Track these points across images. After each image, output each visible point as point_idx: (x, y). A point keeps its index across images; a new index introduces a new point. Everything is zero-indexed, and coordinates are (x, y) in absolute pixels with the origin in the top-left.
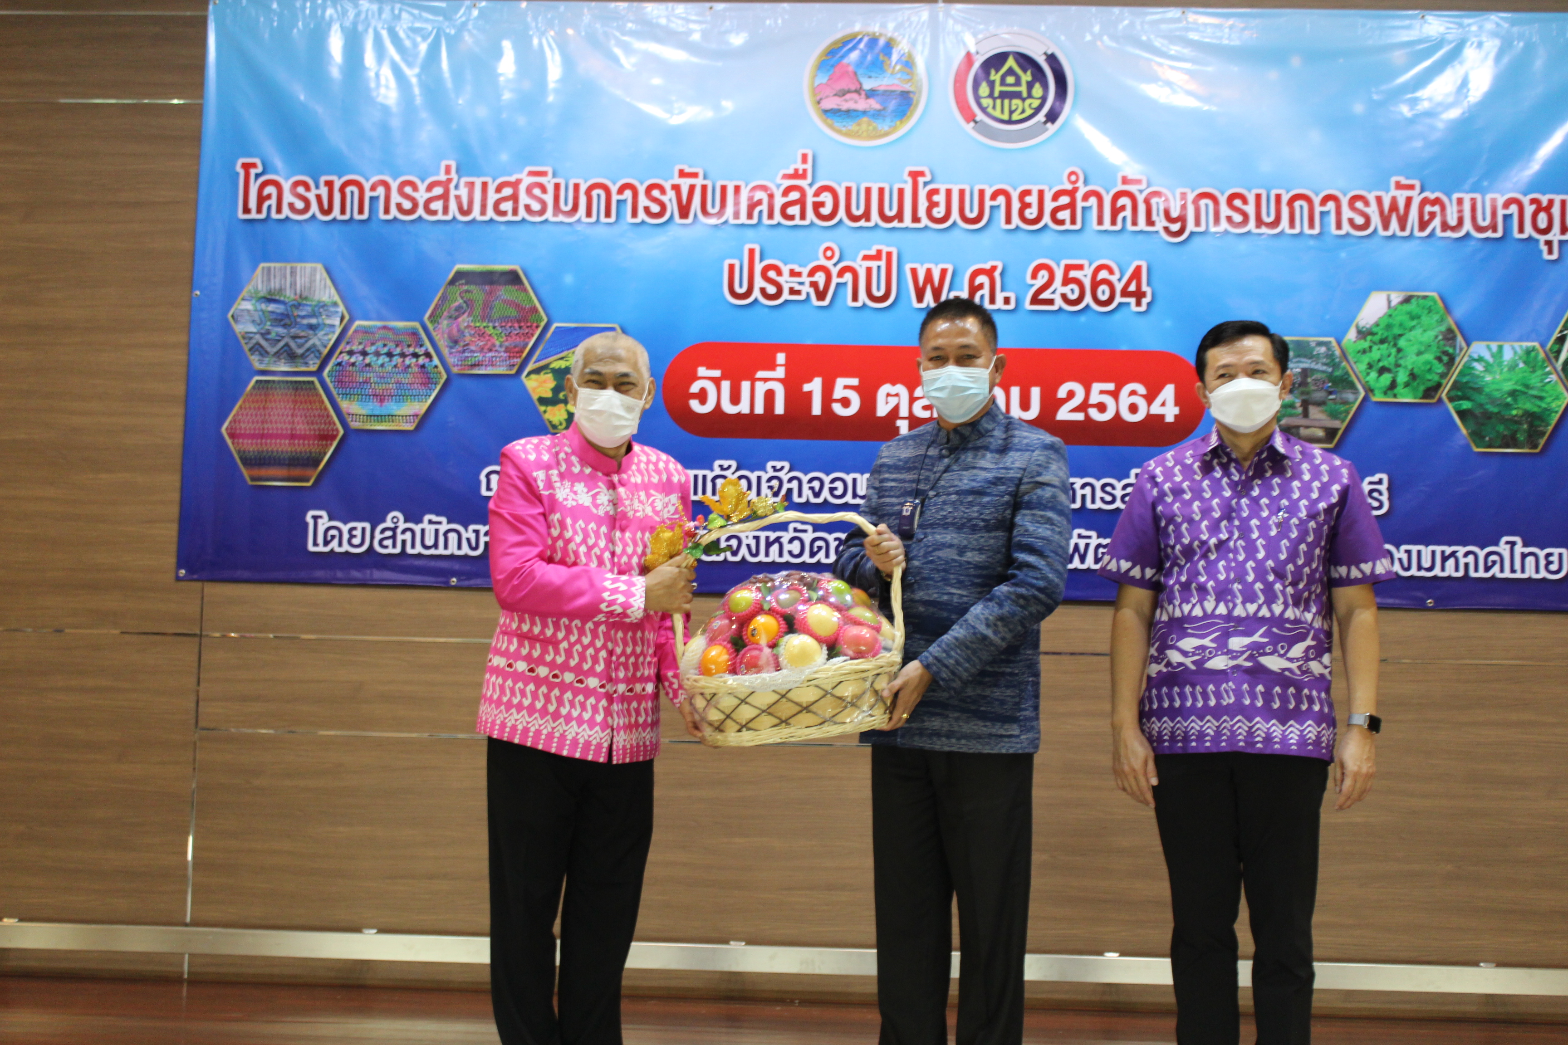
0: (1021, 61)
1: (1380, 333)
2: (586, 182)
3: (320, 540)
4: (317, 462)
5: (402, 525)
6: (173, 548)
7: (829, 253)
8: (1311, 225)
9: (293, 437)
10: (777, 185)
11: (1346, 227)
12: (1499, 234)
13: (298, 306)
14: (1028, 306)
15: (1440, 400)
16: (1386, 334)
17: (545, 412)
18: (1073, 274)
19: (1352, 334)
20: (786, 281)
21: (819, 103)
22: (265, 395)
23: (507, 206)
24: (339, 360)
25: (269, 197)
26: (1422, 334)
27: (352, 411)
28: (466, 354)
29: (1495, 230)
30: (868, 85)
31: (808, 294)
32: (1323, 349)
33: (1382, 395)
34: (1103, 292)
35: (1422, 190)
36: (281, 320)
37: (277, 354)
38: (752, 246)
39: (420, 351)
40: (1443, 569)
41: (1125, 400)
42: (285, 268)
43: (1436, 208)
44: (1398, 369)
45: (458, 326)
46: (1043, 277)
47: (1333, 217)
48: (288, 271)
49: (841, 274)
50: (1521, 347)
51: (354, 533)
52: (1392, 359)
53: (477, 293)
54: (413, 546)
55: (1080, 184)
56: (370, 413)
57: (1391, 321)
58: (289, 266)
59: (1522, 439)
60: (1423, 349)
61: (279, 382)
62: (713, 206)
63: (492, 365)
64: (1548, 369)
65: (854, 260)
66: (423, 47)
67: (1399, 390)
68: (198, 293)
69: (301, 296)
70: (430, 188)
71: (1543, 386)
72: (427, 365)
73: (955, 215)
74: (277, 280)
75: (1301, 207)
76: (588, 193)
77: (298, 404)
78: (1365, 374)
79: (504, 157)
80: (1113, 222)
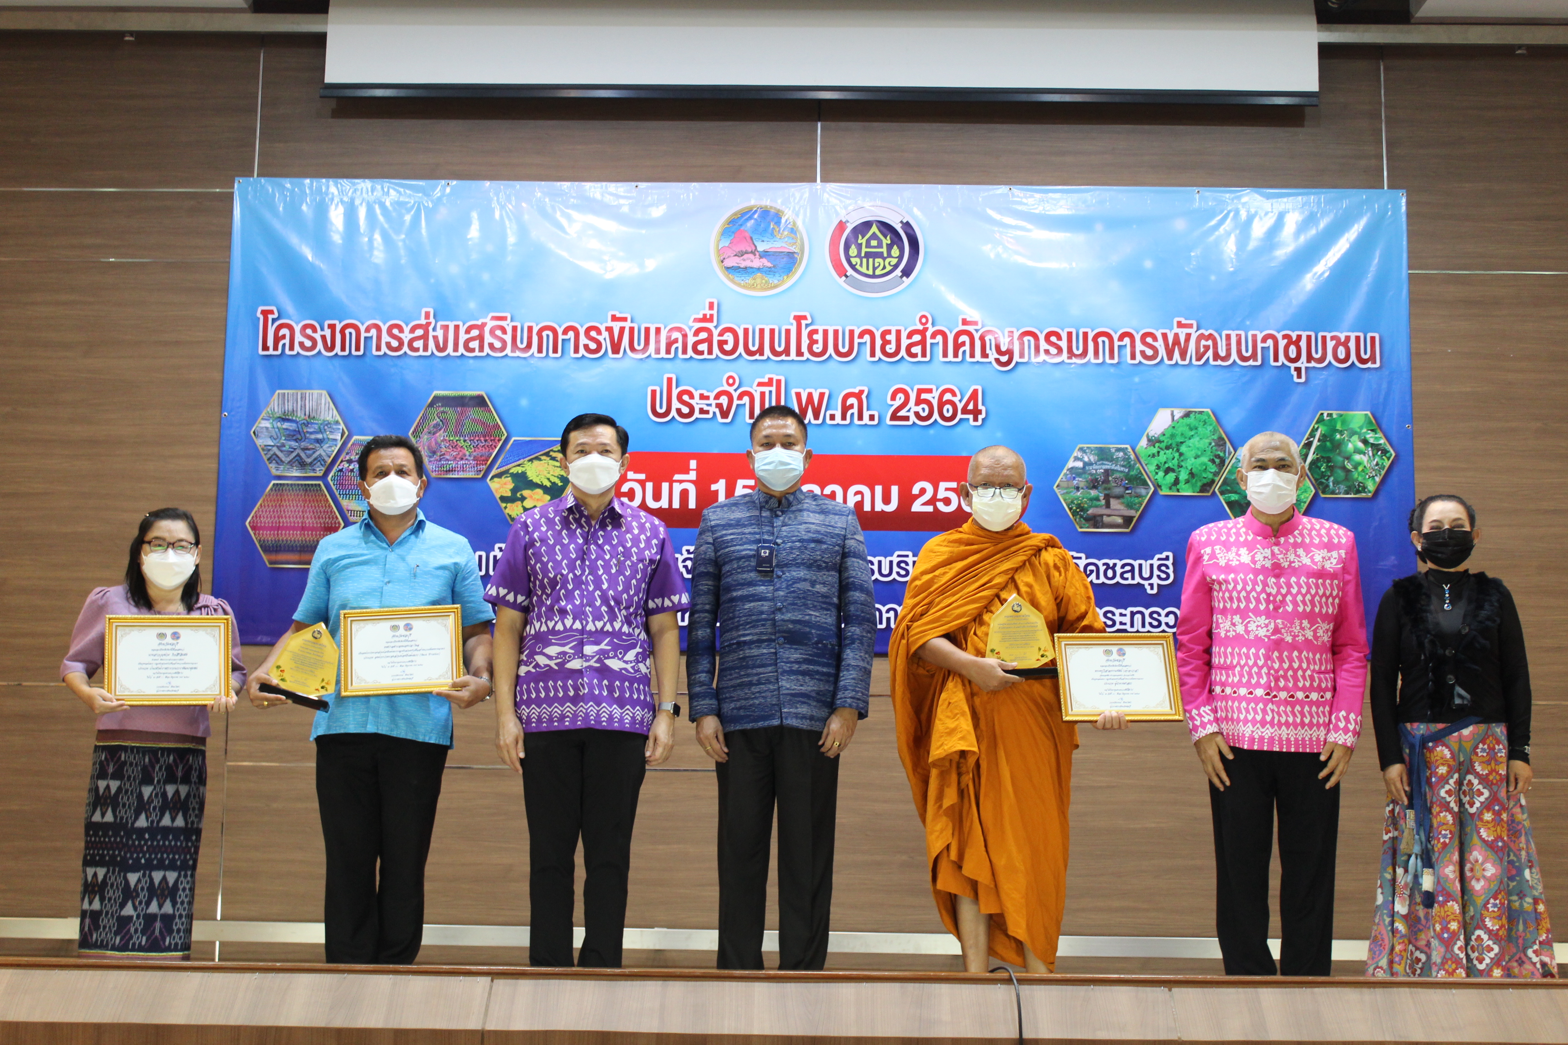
0: (882, 228)
1: (1166, 441)
2: (537, 325)
7: (731, 381)
8: (1112, 357)
9: (303, 528)
10: (691, 326)
11: (1139, 357)
12: (1259, 363)
13: (307, 424)
14: (889, 422)
15: (1214, 492)
16: (1170, 442)
17: (506, 508)
18: (924, 396)
19: (1144, 442)
20: (697, 403)
21: (722, 262)
22: (281, 496)
23: (474, 344)
24: (340, 467)
25: (283, 337)
26: (1199, 442)
27: (350, 508)
28: (443, 462)
29: (1256, 359)
30: (761, 247)
31: (714, 413)
32: (1121, 454)
33: (1168, 490)
34: (948, 411)
35: (1198, 328)
36: (293, 436)
37: (290, 463)
38: (670, 376)
42: (297, 394)
43: (1210, 343)
44: (1180, 469)
45: (435, 440)
46: (900, 399)
47: (1128, 350)
48: (299, 397)
49: (740, 397)
52: (1175, 462)
53: (451, 414)
55: (929, 325)
57: (1174, 431)
58: (299, 392)
60: (1199, 453)
61: (292, 485)
62: (639, 344)
63: (463, 471)
65: (751, 386)
66: (408, 218)
67: (1181, 485)
68: (226, 414)
69: (309, 416)
70: (412, 330)
73: (831, 350)
74: (290, 404)
75: (1104, 342)
76: (539, 333)
77: (307, 503)
78: (1154, 474)
79: (473, 305)
80: (956, 355)
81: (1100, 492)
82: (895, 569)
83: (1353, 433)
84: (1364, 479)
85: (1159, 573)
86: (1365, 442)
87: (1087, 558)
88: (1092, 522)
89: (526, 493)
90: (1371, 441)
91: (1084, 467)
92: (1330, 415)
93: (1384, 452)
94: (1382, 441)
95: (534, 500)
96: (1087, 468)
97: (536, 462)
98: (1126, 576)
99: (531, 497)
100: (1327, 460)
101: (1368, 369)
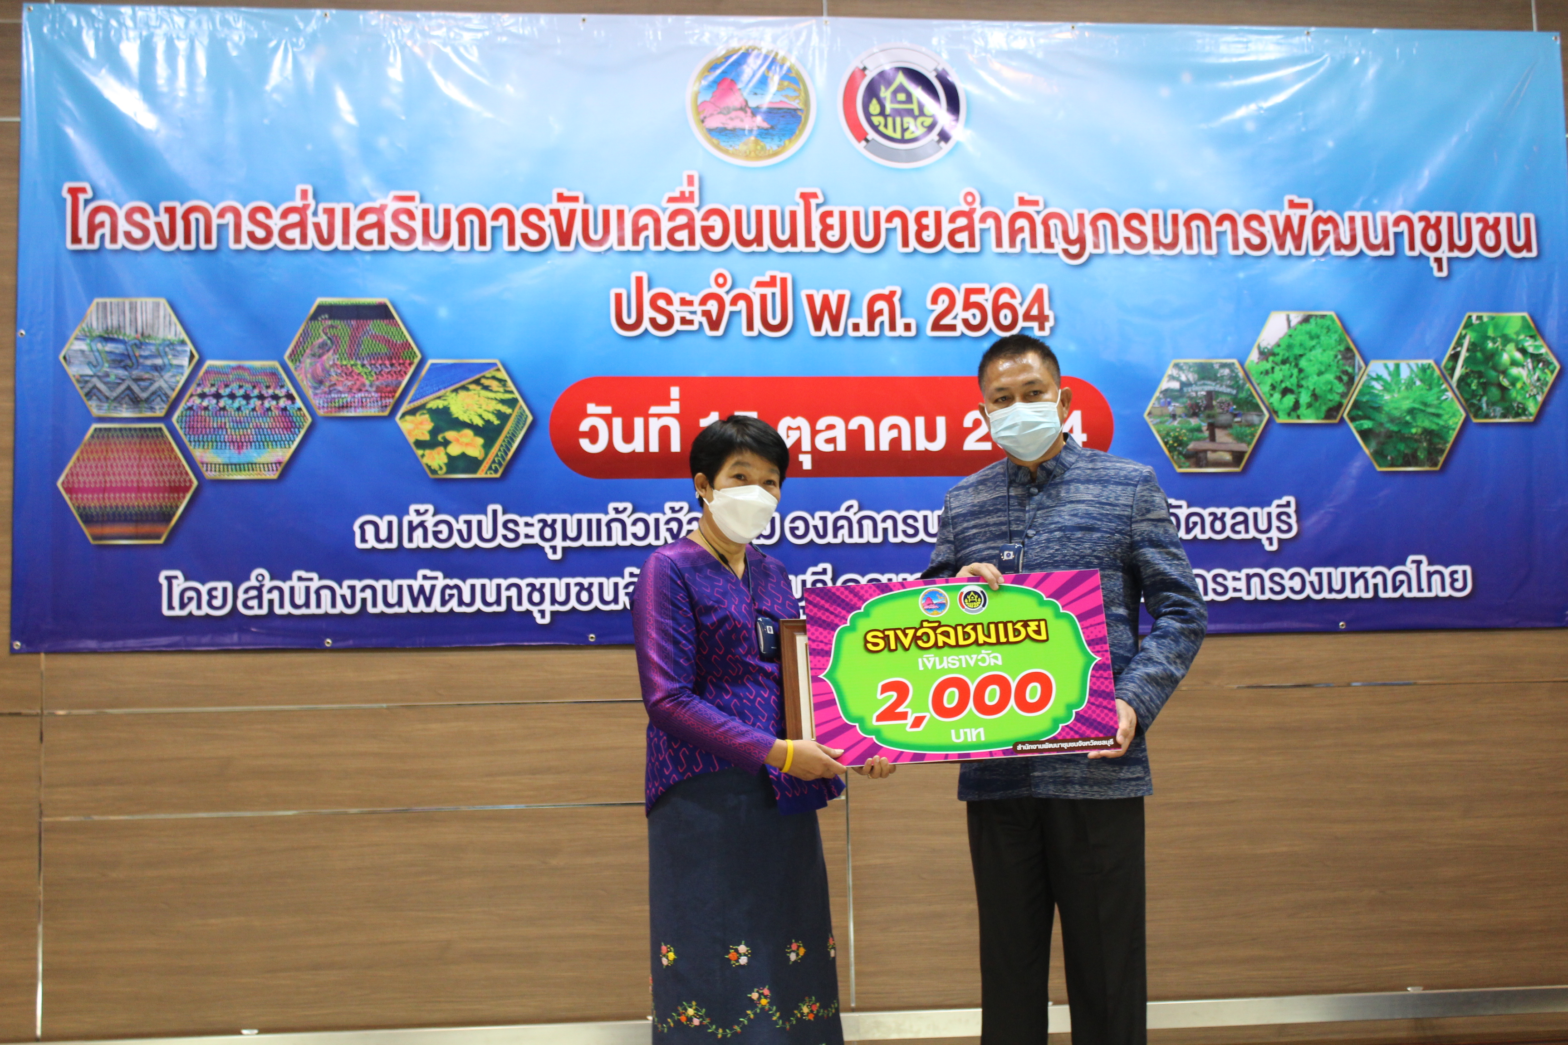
1: (1281, 354)
2: (456, 207)
3: (176, 602)
4: (167, 518)
5: (268, 584)
6: (6, 617)
7: (721, 280)
8: (1209, 245)
9: (139, 490)
10: (664, 210)
11: (1243, 247)
12: (1391, 252)
13: (140, 345)
14: (930, 333)
15: (1342, 419)
16: (1287, 355)
17: (423, 456)
18: (974, 298)
19: (1254, 355)
20: (675, 309)
21: (703, 121)
22: (106, 444)
23: (372, 234)
24: (189, 404)
25: (101, 224)
26: (1322, 354)
27: (205, 460)
28: (333, 395)
29: (1387, 248)
31: (701, 324)
32: (1226, 371)
33: (1286, 416)
34: (1006, 317)
35: (1315, 209)
36: (122, 361)
37: (118, 399)
38: (639, 274)
39: (281, 392)
40: (1353, 591)
42: (124, 303)
43: (1329, 227)
44: (1300, 390)
45: (322, 365)
46: (943, 301)
47: (1229, 237)
48: (127, 307)
49: (734, 302)
50: (1417, 365)
51: (214, 593)
52: (1294, 380)
53: (343, 328)
54: (282, 606)
55: (977, 205)
56: (227, 461)
57: (1291, 341)
58: (127, 301)
59: (1422, 457)
60: (1323, 369)
61: (121, 429)
62: (596, 232)
63: (362, 407)
64: (1444, 387)
67: (1302, 410)
68: (23, 332)
69: (142, 335)
70: (285, 215)
71: (1440, 404)
72: (288, 408)
73: (850, 238)
74: (115, 318)
75: (1198, 227)
76: (460, 219)
77: (145, 453)
78: (1268, 395)
79: (366, 181)
80: (1012, 244)
81: (1203, 421)
83: (1506, 340)
84: (1524, 398)
85: (1279, 524)
86: (1523, 351)
87: (1189, 506)
88: (1193, 460)
89: (450, 435)
90: (1531, 350)
91: (1181, 389)
92: (1479, 318)
93: (1547, 364)
94: (1544, 350)
95: (461, 444)
96: (1185, 390)
97: (462, 393)
98: (1238, 528)
99: (457, 440)
100: (1480, 375)
101: (1524, 259)
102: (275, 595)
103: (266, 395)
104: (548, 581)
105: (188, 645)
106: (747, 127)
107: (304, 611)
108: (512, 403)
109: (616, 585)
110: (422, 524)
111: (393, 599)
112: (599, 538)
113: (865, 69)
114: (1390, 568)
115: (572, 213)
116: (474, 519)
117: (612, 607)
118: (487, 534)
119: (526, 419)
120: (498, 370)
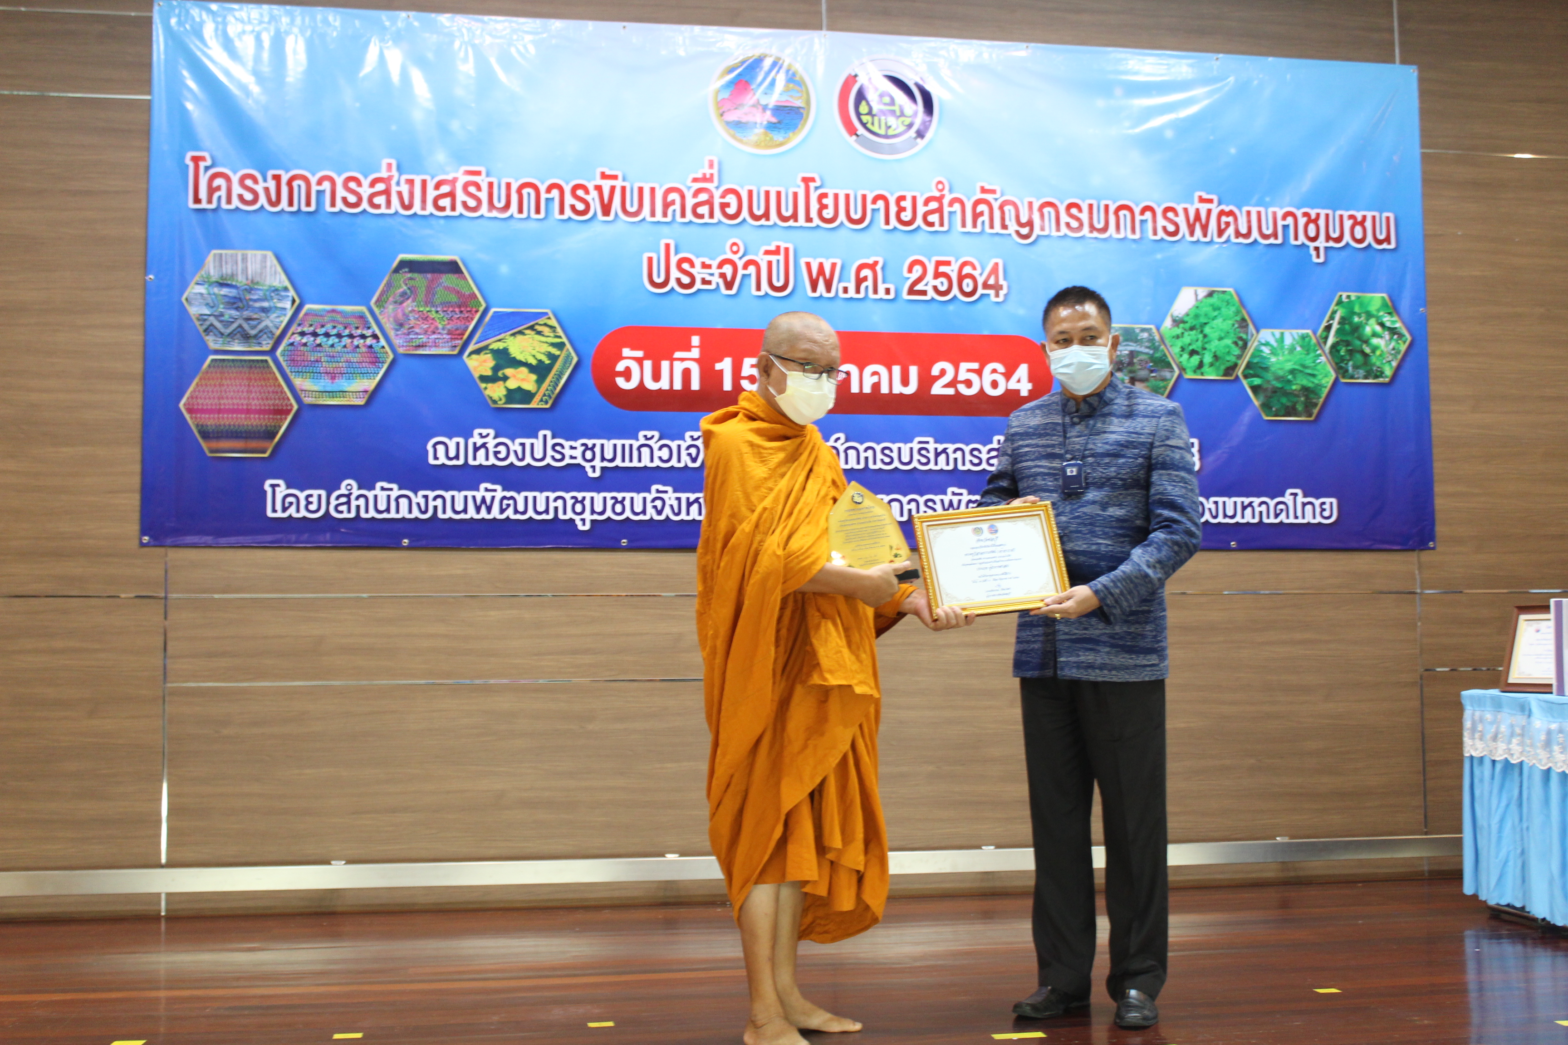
1: (1190, 321)
2: (516, 181)
3: (279, 506)
4: (271, 435)
5: (356, 492)
6: (136, 516)
7: (735, 248)
8: (1133, 230)
9: (248, 411)
10: (689, 188)
11: (1161, 234)
12: (1279, 241)
13: (250, 290)
14: (905, 296)
15: (1237, 377)
16: (1194, 323)
17: (486, 388)
18: (942, 269)
19: (1168, 323)
20: (698, 272)
21: (722, 115)
22: (220, 373)
23: (445, 202)
24: (291, 341)
25: (218, 188)
26: (1222, 323)
27: (304, 388)
28: (411, 336)
29: (1276, 238)
31: (718, 284)
32: (1145, 335)
33: (1192, 373)
34: (968, 285)
35: (1220, 204)
36: (234, 303)
37: (231, 335)
38: (668, 241)
39: (368, 333)
40: (1243, 517)
41: (987, 377)
42: (237, 254)
43: (1230, 219)
44: (1204, 352)
45: (403, 310)
46: (917, 271)
47: (1150, 225)
48: (240, 258)
49: (745, 267)
50: (1298, 334)
52: (1199, 344)
53: (421, 280)
55: (946, 192)
56: (322, 390)
57: (1198, 311)
58: (240, 253)
59: (1300, 409)
60: (1223, 335)
61: (233, 360)
62: (632, 206)
63: (436, 346)
64: (1319, 352)
65: (757, 255)
67: (1206, 369)
68: (152, 277)
69: (252, 281)
70: (373, 184)
71: (1315, 366)
72: (373, 346)
73: (842, 216)
74: (229, 266)
75: (1125, 216)
76: (519, 191)
77: (253, 381)
78: (1178, 356)
79: (441, 157)
80: (975, 225)
81: (1126, 375)
82: (916, 456)
84: (1382, 363)
86: (1382, 325)
89: (509, 371)
90: (1388, 324)
92: (1348, 297)
93: (1401, 336)
95: (518, 379)
97: (519, 337)
99: (514, 376)
100: (1348, 343)
101: (1384, 250)
102: (362, 502)
103: (355, 335)
104: (588, 495)
105: (288, 542)
106: (759, 121)
107: (385, 516)
108: (560, 346)
109: (645, 499)
110: (484, 445)
111: (459, 507)
112: (631, 461)
113: (856, 76)
114: (1272, 498)
115: (613, 189)
116: (528, 442)
117: (641, 517)
118: (539, 454)
119: (572, 359)
120: (549, 318)
